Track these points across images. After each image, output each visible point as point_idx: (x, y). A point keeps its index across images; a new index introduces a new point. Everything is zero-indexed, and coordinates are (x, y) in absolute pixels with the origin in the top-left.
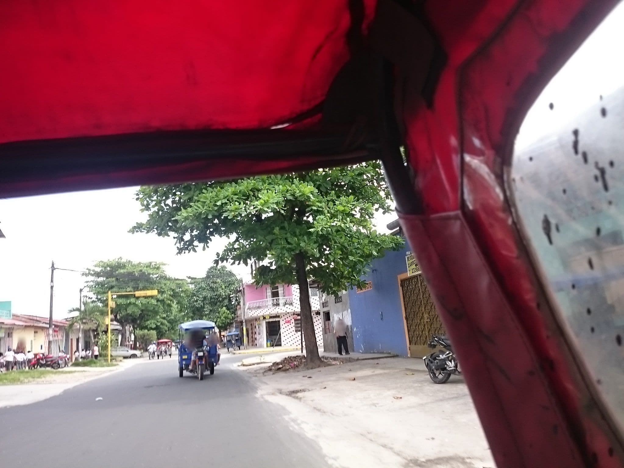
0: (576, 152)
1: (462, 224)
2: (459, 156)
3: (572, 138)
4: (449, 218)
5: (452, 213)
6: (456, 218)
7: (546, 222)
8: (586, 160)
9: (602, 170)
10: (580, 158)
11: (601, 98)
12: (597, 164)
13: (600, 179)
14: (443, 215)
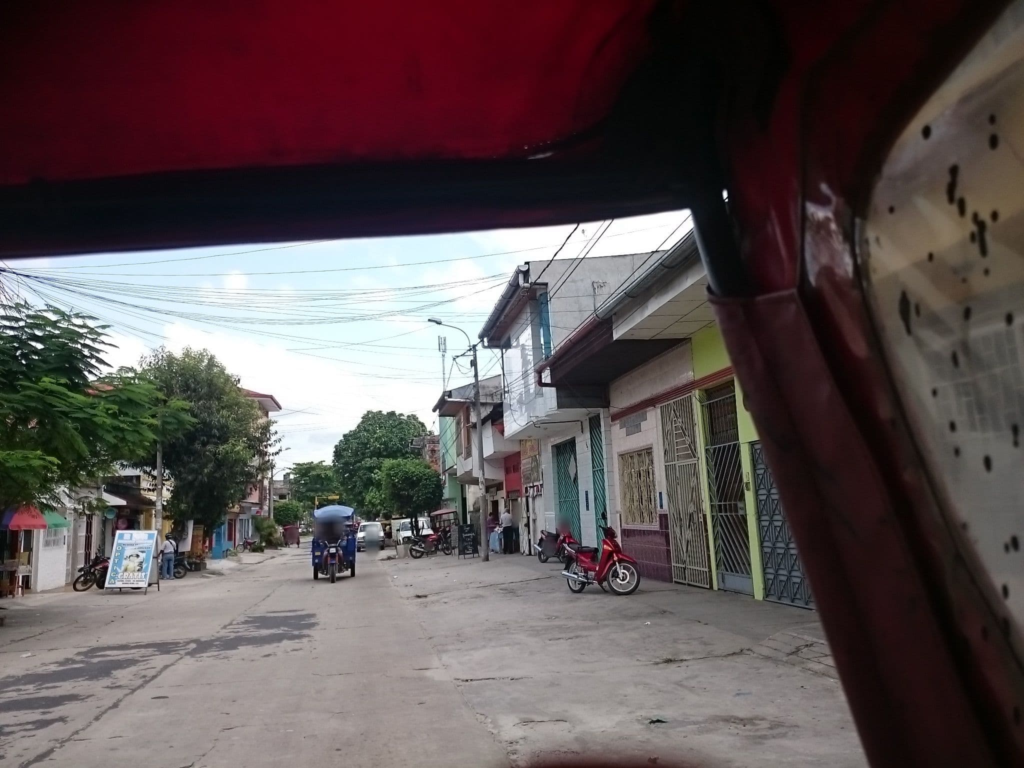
0: (951, 199)
1: (798, 309)
2: (799, 207)
4: (781, 300)
5: (785, 293)
6: (791, 299)
7: (904, 302)
8: (962, 211)
9: (981, 225)
10: (954, 208)
11: (992, 120)
12: (975, 216)
13: (977, 238)
14: (774, 295)
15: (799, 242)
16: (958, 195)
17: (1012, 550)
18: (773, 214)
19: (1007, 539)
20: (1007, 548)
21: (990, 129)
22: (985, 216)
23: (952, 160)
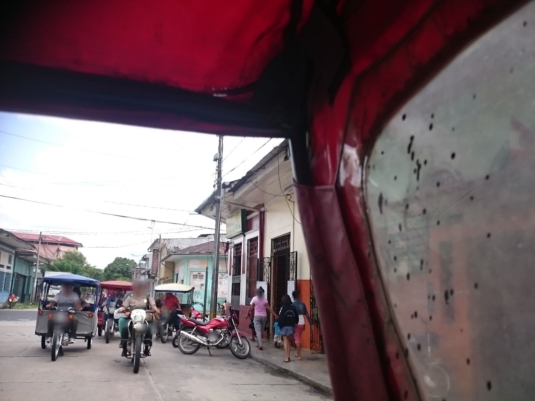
0: (409, 151)
1: (334, 195)
2: (341, 147)
3: (408, 141)
4: (325, 190)
5: (328, 187)
6: (331, 190)
7: (381, 198)
8: (413, 158)
9: (419, 166)
10: (410, 156)
11: (433, 116)
12: (418, 162)
13: (417, 172)
14: (323, 187)
15: (338, 163)
16: (412, 150)
17: (414, 317)
18: (328, 147)
19: (413, 313)
20: (412, 317)
21: (430, 120)
22: (422, 162)
23: (412, 133)
